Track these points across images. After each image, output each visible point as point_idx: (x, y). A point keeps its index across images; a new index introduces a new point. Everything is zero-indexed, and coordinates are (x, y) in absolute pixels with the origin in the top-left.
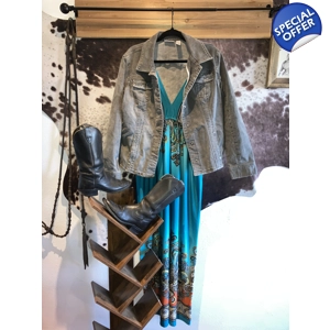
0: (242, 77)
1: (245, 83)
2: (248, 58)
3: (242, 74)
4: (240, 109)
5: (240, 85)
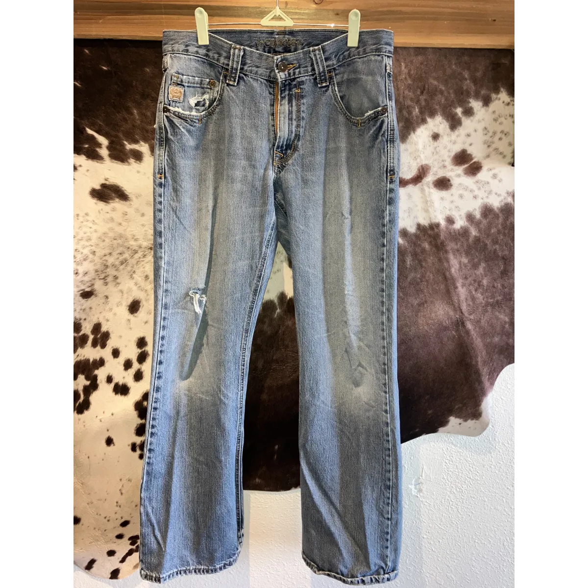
0: (453, 142)
1: (462, 158)
2: (468, 95)
3: (454, 136)
4: (450, 221)
5: (448, 162)
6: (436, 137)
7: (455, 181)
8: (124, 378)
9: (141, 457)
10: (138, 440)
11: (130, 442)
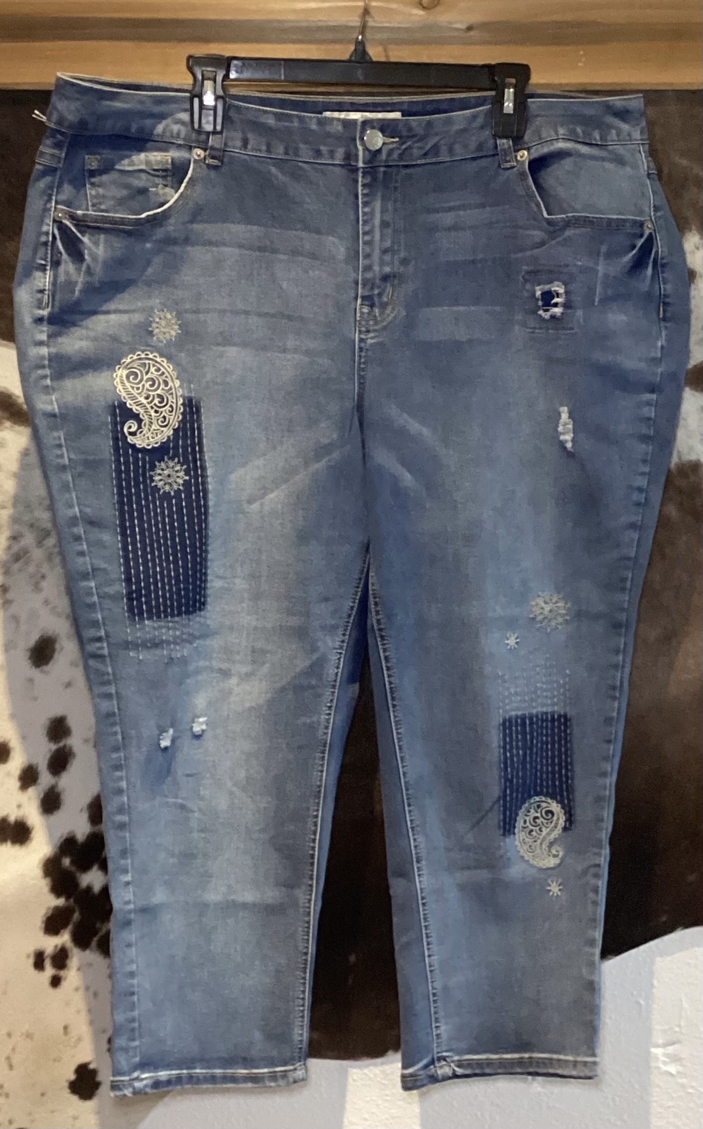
8: (19, 806)
9: (56, 982)
10: (50, 944)
11: (31, 949)
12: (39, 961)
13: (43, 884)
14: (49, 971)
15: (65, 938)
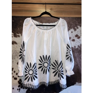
0: (75, 33)
1: (77, 36)
2: (77, 25)
3: (75, 32)
4: (75, 47)
5: (74, 37)
6: (72, 32)
7: (76, 40)
8: (16, 76)
9: (19, 91)
10: (19, 88)
11: (17, 88)
12: (18, 90)
13: (18, 83)
14: (19, 90)
15: (20, 88)
